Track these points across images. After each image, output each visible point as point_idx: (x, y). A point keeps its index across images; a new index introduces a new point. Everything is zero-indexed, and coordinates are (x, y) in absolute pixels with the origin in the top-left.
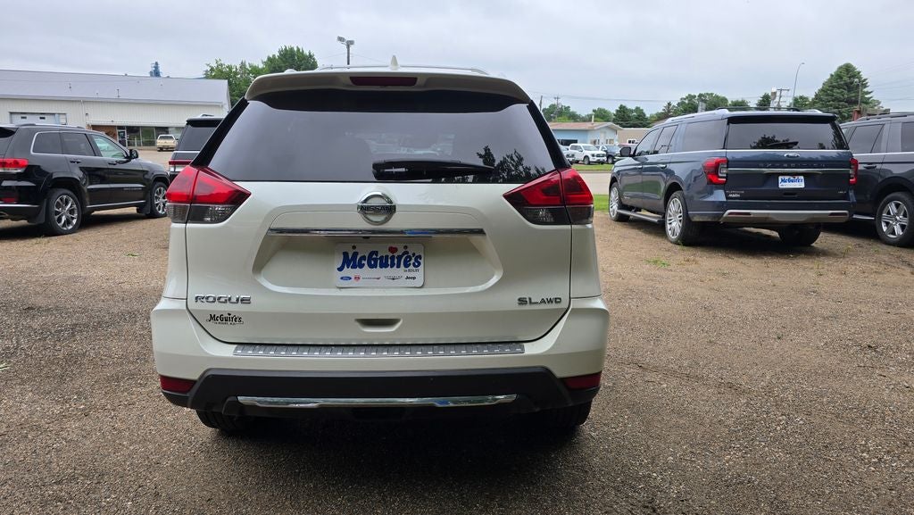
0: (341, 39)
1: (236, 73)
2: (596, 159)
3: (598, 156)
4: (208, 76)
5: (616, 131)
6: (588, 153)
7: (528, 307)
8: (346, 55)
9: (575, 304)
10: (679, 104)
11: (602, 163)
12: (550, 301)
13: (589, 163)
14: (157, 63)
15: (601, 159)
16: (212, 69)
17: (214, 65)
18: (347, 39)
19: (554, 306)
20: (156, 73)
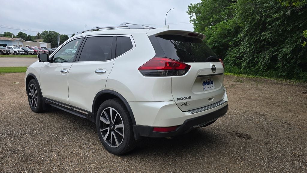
2: (20, 53)
3: (21, 51)
5: (22, 42)
6: (16, 50)
10: (42, 34)
11: (23, 54)
13: (17, 54)
15: (22, 53)
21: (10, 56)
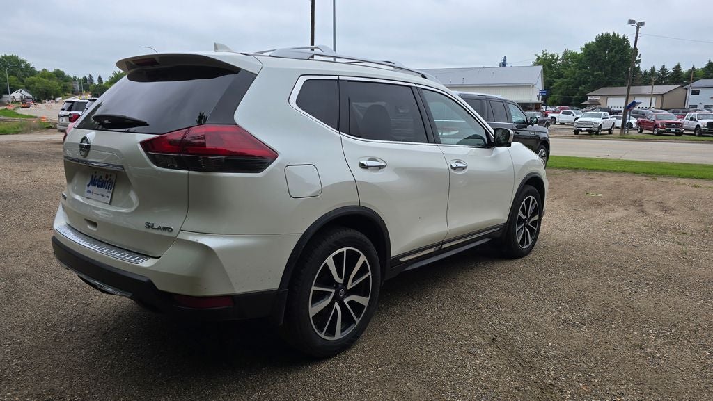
0: (631, 22)
1: (557, 59)
4: (535, 65)
7: (150, 231)
8: (635, 36)
9: (182, 236)
12: (165, 229)
14: (505, 57)
16: (539, 58)
17: (541, 54)
18: (638, 21)
19: (166, 233)
20: (504, 64)
21: (685, 138)
